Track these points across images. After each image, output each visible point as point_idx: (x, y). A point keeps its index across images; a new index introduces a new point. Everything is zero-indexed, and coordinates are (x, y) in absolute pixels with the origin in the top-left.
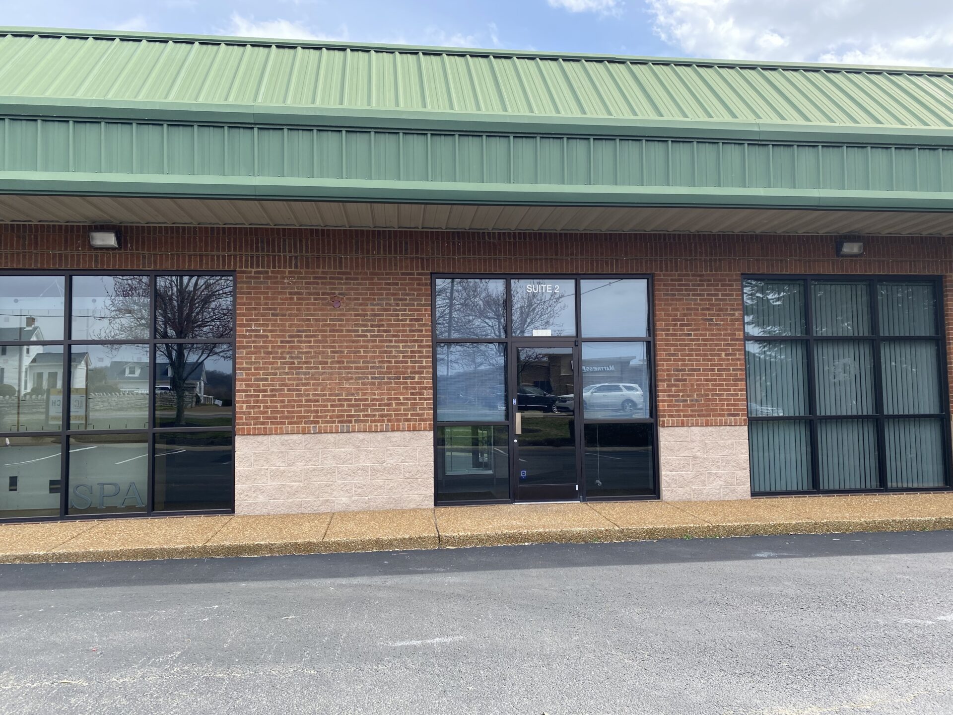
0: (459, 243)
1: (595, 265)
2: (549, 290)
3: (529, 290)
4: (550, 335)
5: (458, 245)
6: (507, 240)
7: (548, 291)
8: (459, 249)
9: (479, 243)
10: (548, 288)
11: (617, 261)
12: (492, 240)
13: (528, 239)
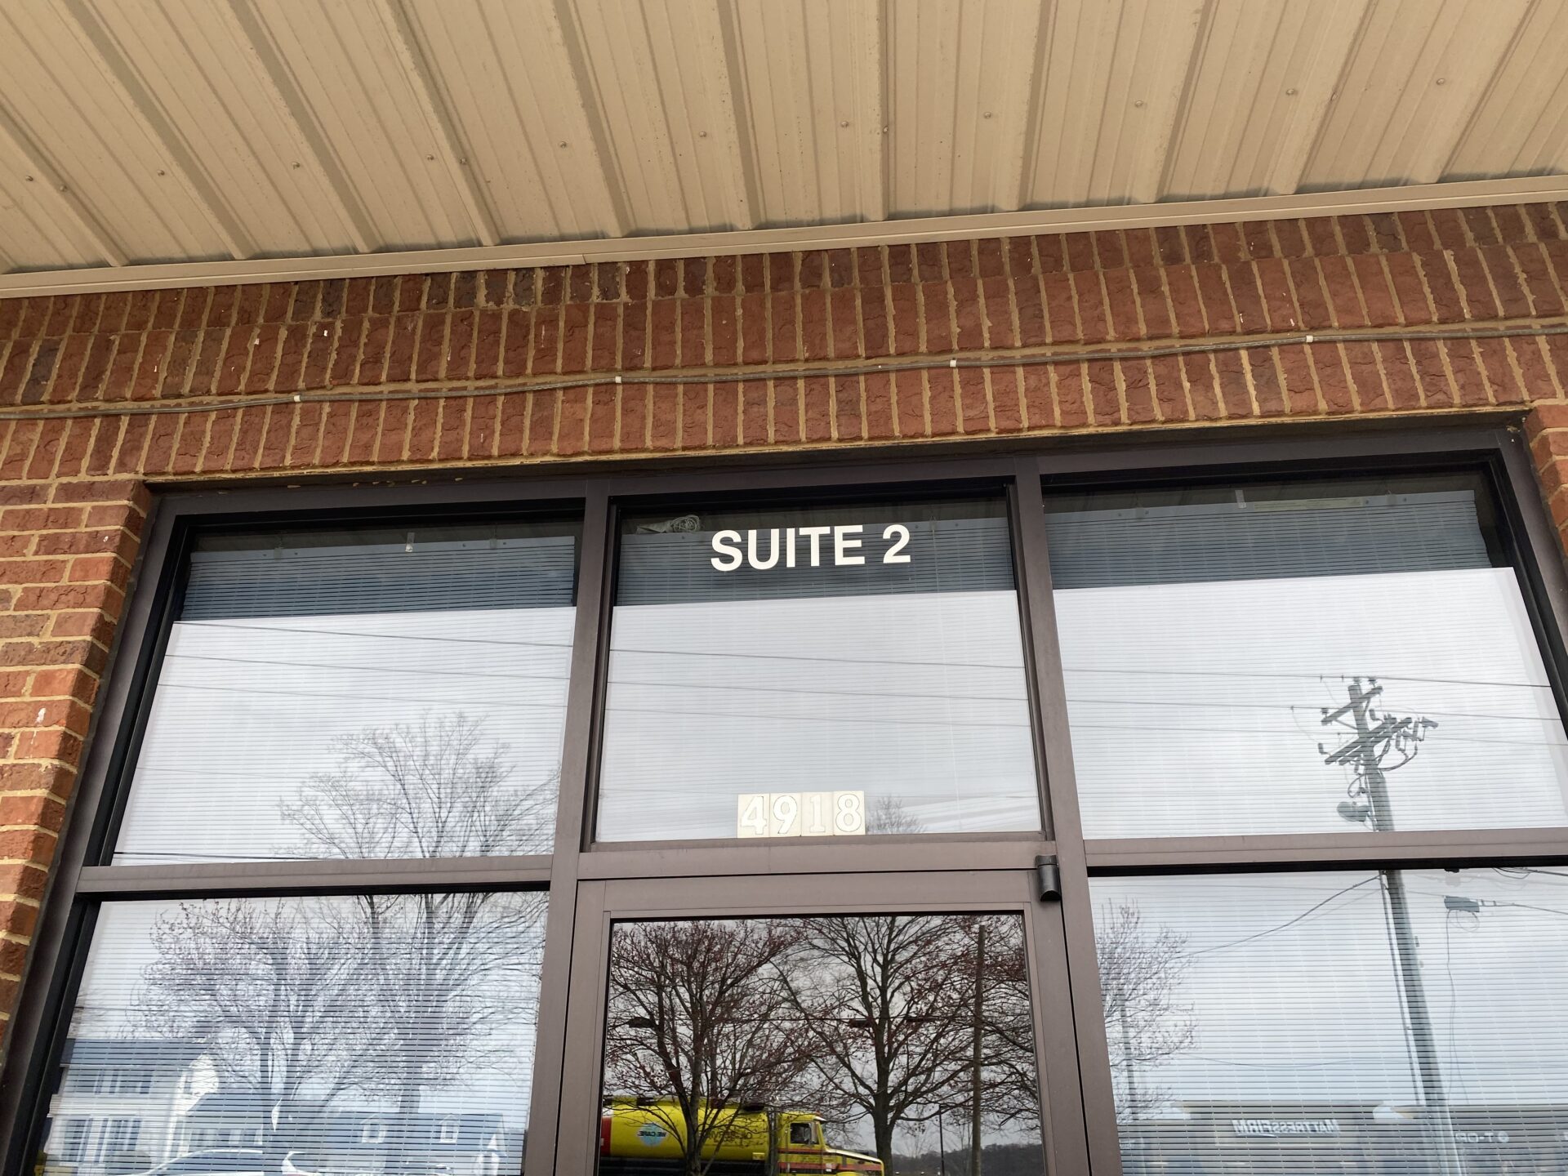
0: (322, 327)
1: (1122, 386)
2: (848, 552)
3: (727, 559)
4: (855, 826)
5: (318, 336)
6: (596, 296)
7: (840, 560)
8: (318, 359)
9: (434, 325)
10: (840, 545)
11: (1260, 355)
12: (509, 305)
13: (710, 289)
